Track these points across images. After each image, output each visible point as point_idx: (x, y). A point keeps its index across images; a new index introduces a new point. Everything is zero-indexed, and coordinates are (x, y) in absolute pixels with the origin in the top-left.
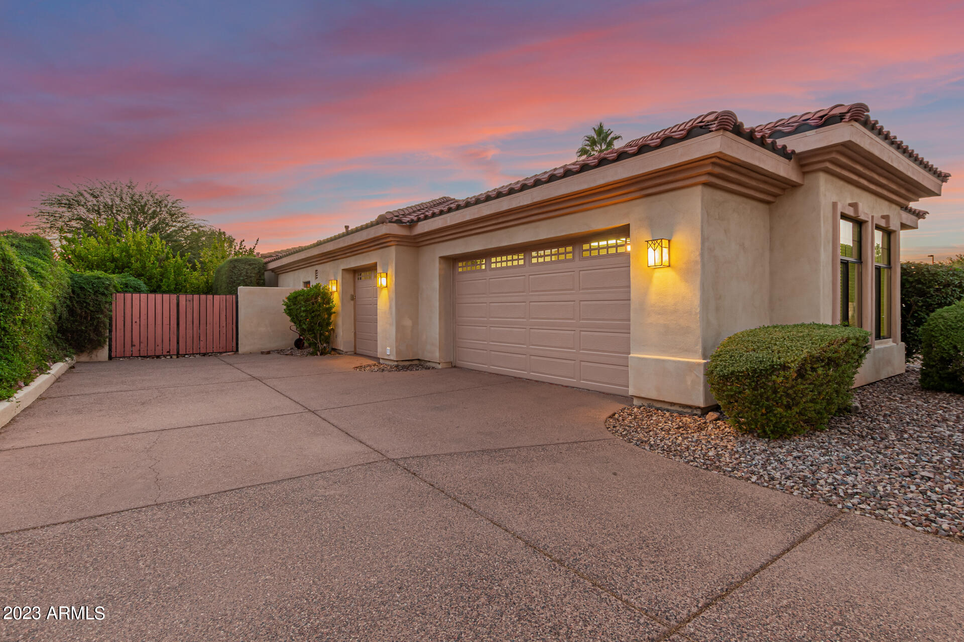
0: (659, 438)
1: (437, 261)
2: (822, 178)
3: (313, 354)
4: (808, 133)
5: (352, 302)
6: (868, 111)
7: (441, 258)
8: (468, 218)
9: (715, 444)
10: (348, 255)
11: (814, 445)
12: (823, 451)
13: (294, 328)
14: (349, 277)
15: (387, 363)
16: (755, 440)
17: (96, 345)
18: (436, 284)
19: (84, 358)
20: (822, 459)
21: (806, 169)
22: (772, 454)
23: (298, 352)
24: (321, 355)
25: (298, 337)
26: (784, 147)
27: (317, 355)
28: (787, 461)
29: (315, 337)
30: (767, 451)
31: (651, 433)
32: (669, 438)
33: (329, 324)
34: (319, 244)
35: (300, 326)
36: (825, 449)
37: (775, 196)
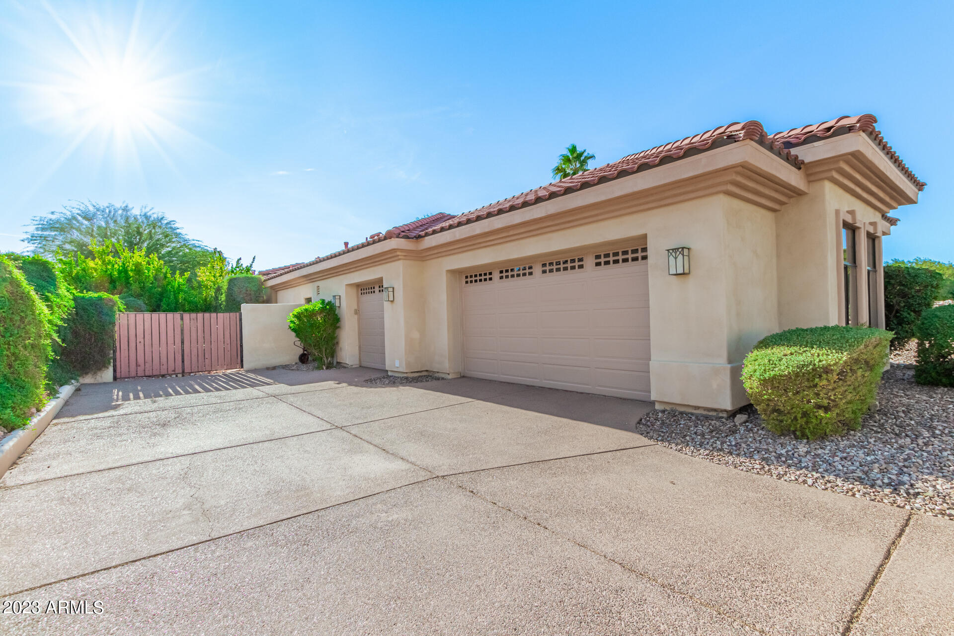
0: (698, 443)
1: (445, 274)
2: (828, 186)
3: (319, 368)
4: (816, 144)
5: (356, 316)
6: (876, 121)
7: (448, 271)
8: (478, 232)
9: (756, 447)
10: (352, 270)
11: (854, 445)
12: (866, 450)
13: (298, 343)
14: (353, 291)
15: (397, 375)
16: (794, 442)
17: (101, 366)
18: (444, 297)
19: (88, 379)
20: (869, 458)
21: (812, 178)
22: (818, 455)
23: (304, 367)
24: (327, 368)
25: (302, 352)
26: (797, 157)
27: (323, 369)
28: (834, 462)
29: (320, 351)
30: (810, 452)
31: (688, 438)
32: (708, 443)
33: (335, 338)
34: (319, 261)
35: (305, 341)
36: (866, 448)
37: (782, 203)
